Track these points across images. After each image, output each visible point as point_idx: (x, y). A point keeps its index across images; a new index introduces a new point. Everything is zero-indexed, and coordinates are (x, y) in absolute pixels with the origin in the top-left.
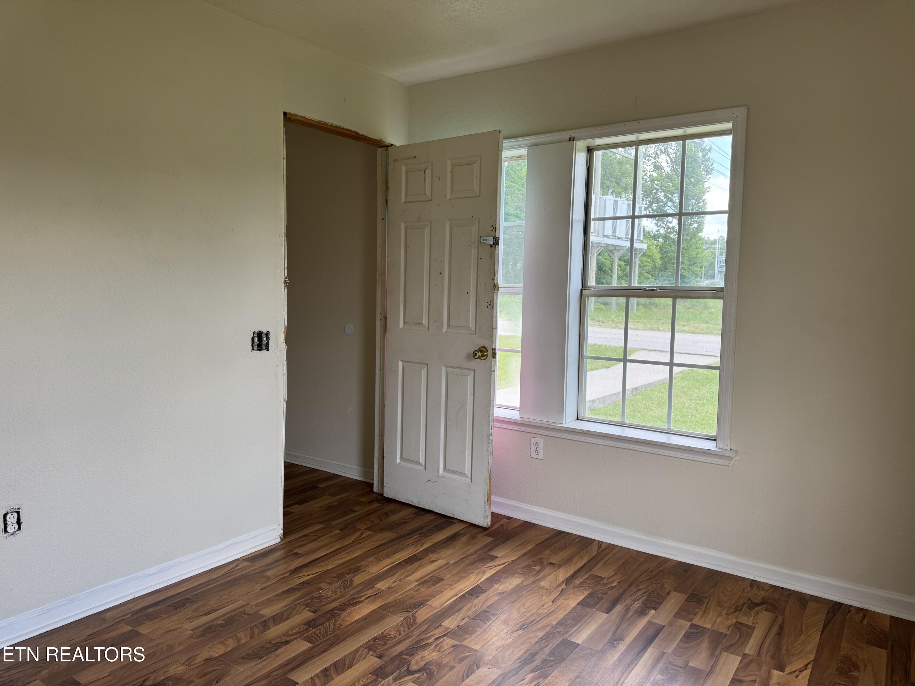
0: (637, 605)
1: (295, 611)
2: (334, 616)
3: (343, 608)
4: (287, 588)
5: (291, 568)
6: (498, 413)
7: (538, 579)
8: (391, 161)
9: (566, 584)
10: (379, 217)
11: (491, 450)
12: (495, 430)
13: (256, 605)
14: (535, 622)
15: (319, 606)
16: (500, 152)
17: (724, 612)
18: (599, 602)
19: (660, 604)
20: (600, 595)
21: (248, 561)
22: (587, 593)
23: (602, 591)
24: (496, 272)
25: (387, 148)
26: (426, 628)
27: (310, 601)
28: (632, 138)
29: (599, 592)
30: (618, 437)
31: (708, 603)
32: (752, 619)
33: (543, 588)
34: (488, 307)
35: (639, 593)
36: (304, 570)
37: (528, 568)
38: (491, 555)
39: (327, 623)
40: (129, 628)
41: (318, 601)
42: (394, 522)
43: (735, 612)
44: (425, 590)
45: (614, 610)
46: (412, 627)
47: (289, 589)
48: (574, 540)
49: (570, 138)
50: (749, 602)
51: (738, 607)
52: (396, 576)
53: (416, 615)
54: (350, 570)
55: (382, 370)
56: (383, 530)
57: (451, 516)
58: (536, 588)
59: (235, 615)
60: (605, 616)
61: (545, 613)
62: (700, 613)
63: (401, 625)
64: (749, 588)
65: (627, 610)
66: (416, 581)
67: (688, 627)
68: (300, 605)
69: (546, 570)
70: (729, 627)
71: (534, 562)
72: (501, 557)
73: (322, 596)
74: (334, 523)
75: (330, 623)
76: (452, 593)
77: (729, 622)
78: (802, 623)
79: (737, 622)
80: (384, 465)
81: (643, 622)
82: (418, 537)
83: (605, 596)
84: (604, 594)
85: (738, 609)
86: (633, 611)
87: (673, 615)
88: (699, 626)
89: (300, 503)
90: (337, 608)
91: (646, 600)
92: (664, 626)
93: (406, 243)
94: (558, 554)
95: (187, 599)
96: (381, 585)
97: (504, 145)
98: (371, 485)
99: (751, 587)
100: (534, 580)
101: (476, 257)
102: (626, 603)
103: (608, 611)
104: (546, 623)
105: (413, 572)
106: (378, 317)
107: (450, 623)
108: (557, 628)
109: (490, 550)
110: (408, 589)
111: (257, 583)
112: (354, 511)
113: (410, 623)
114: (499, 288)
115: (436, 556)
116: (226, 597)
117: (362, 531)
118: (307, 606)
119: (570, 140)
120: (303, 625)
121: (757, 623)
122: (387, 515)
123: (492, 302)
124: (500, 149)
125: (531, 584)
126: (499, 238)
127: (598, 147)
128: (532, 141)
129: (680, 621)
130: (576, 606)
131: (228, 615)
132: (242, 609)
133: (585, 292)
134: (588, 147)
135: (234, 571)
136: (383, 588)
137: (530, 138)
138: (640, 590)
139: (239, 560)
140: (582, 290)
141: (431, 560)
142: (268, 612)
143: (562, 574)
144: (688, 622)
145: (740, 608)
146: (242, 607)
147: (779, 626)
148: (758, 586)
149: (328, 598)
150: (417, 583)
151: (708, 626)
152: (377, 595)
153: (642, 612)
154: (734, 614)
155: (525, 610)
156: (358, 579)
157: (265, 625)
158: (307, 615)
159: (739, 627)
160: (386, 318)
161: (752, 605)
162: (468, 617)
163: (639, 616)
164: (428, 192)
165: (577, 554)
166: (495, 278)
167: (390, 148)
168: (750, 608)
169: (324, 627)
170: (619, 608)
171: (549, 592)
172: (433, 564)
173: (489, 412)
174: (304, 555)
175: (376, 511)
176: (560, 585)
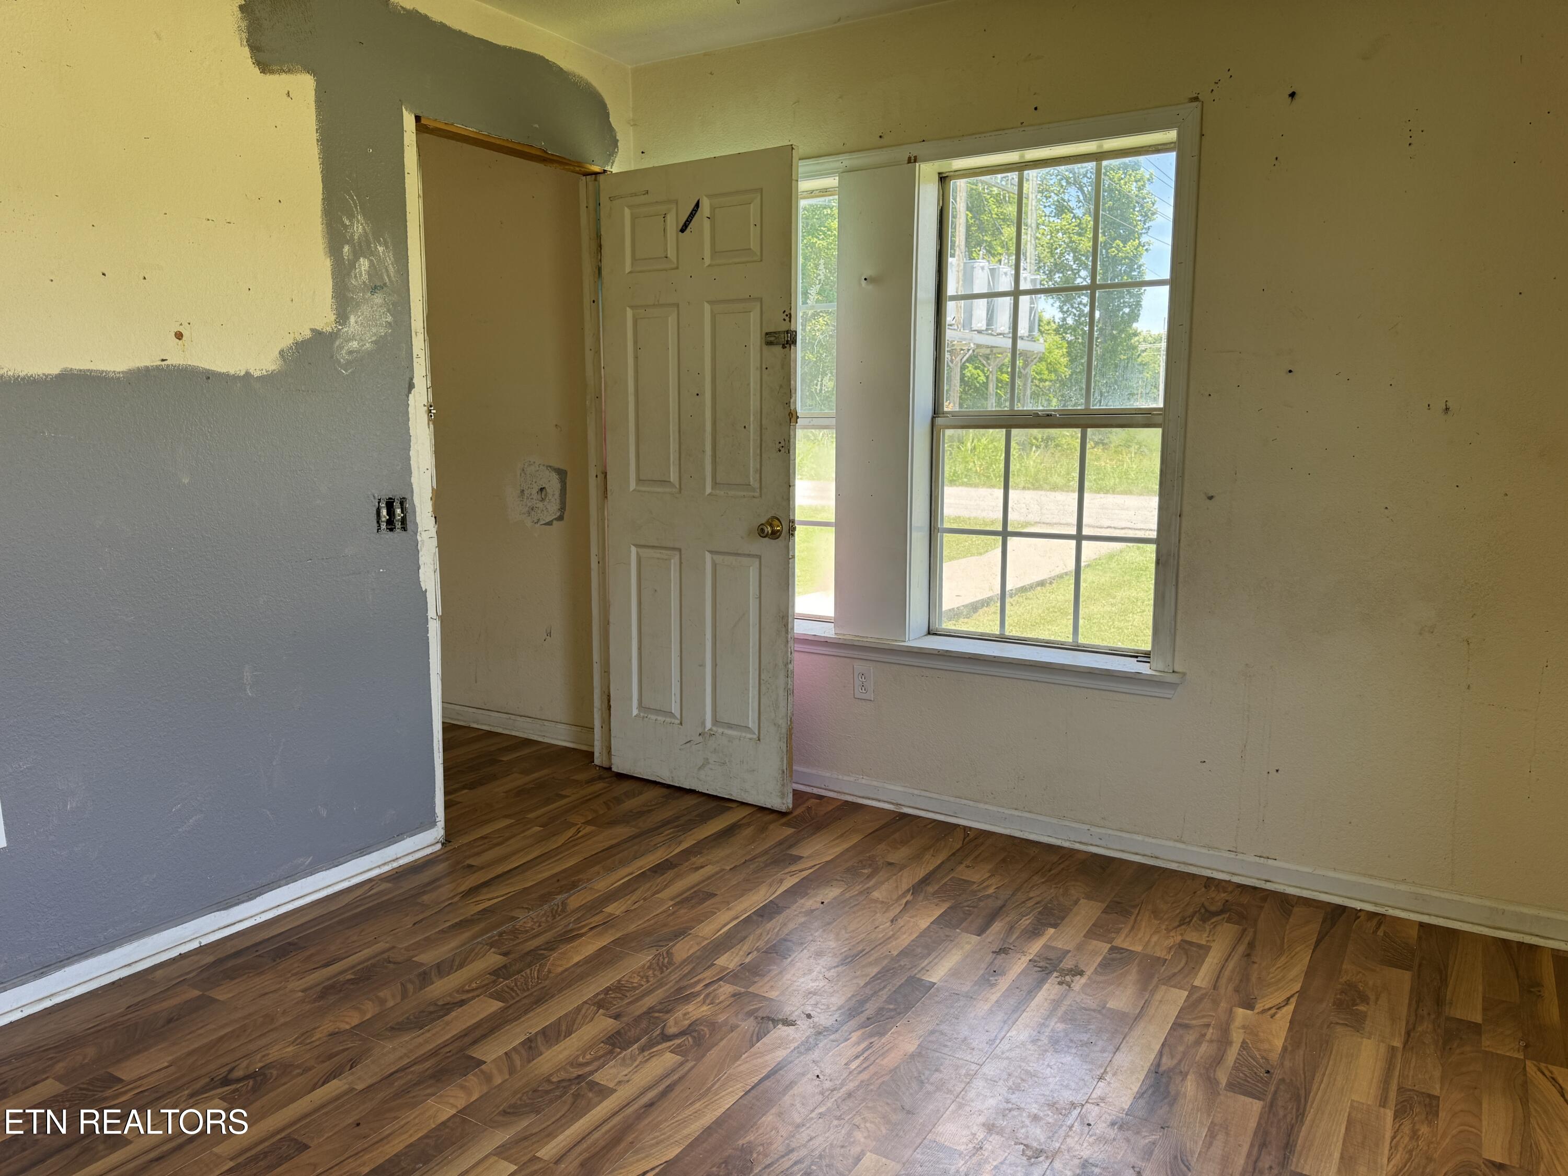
0: (1026, 922)
1: (473, 954)
2: (537, 959)
3: (551, 946)
4: (457, 920)
5: (464, 888)
6: (800, 628)
7: (868, 888)
8: (604, 199)
9: (912, 894)
10: (587, 300)
11: (791, 687)
12: (795, 655)
13: (407, 949)
14: (864, 953)
15: (513, 945)
16: (794, 182)
17: (1164, 927)
18: (966, 919)
19: (1063, 919)
20: (967, 908)
21: (388, 881)
22: (944, 907)
23: (970, 902)
24: (793, 391)
25: (596, 177)
26: (689, 969)
27: (497, 938)
28: (1012, 157)
29: (965, 904)
30: (994, 659)
31: (1138, 914)
32: (1206, 935)
33: (876, 901)
34: (780, 451)
35: (1030, 904)
36: (485, 890)
37: (853, 872)
38: (791, 855)
39: (528, 971)
40: (196, 993)
41: (510, 937)
42: (631, 811)
43: (1179, 926)
44: (687, 913)
45: (990, 930)
46: (667, 969)
47: (461, 921)
48: (925, 826)
49: (910, 158)
50: (1203, 911)
51: (1185, 919)
52: (638, 893)
53: (674, 950)
54: (561, 887)
55: (602, 562)
56: (612, 823)
57: (727, 797)
58: (864, 902)
59: (374, 965)
60: (975, 939)
61: (879, 939)
62: (1126, 931)
63: (649, 968)
64: (1203, 889)
65: (1011, 929)
66: (672, 900)
67: (1106, 951)
68: (481, 946)
69: (881, 874)
70: (1170, 948)
71: (861, 861)
72: (808, 857)
73: (517, 929)
74: (531, 816)
75: (531, 970)
76: (732, 913)
77: (1170, 942)
78: (1284, 938)
79: (1182, 940)
80: (612, 720)
81: (1035, 947)
82: (673, 833)
83: (976, 910)
84: (974, 907)
85: (1184, 921)
86: (1020, 930)
87: (1082, 935)
88: (1122, 949)
89: (471, 786)
90: (543, 947)
91: (1040, 913)
92: (1069, 951)
93: (635, 342)
94: (899, 849)
95: (290, 944)
96: (614, 909)
97: (801, 170)
98: (592, 754)
99: (1205, 887)
100: (862, 889)
101: (759, 365)
102: (1008, 919)
103: (980, 932)
104: (882, 954)
105: (666, 885)
106: (592, 472)
107: (728, 961)
108: (899, 961)
109: (790, 847)
110: (658, 912)
111: (407, 915)
112: (565, 797)
113: (662, 965)
114: (798, 417)
115: (702, 860)
116: (355, 938)
117: (578, 826)
118: (492, 945)
119: (909, 161)
120: (488, 976)
121: (1214, 941)
122: (618, 801)
123: (787, 442)
124: (794, 177)
125: (857, 895)
126: (796, 332)
127: (957, 173)
128: (846, 163)
129: (1095, 942)
130: (929, 927)
131: (361, 966)
132: (385, 956)
133: (939, 421)
134: (939, 174)
135: (365, 898)
136: (617, 913)
137: (841, 157)
138: (1032, 898)
139: (374, 880)
140: (933, 418)
141: (694, 866)
142: (428, 958)
143: (908, 879)
144: (1106, 944)
145: (1188, 920)
146: (383, 952)
147: (1249, 944)
148: (1217, 886)
149: (527, 931)
150: (672, 903)
151: (1138, 948)
152: (609, 923)
153: (1034, 932)
154: (1178, 929)
155: (847, 936)
156: (575, 901)
157: (424, 978)
158: (493, 959)
159: (1184, 947)
160: (606, 473)
161: (1207, 915)
162: (757, 949)
163: (1029, 938)
164: (671, 253)
165: (930, 847)
166: (792, 400)
167: (601, 177)
168: (1204, 920)
169: (522, 976)
170: (997, 927)
171: (886, 906)
172: (698, 873)
173: (786, 625)
174: (482, 868)
175: (600, 794)
176: (904, 895)
